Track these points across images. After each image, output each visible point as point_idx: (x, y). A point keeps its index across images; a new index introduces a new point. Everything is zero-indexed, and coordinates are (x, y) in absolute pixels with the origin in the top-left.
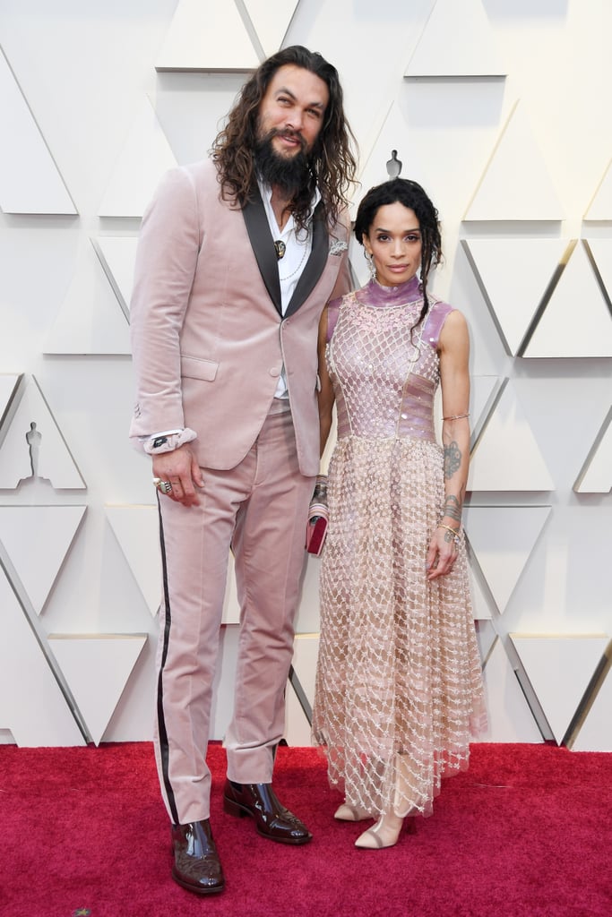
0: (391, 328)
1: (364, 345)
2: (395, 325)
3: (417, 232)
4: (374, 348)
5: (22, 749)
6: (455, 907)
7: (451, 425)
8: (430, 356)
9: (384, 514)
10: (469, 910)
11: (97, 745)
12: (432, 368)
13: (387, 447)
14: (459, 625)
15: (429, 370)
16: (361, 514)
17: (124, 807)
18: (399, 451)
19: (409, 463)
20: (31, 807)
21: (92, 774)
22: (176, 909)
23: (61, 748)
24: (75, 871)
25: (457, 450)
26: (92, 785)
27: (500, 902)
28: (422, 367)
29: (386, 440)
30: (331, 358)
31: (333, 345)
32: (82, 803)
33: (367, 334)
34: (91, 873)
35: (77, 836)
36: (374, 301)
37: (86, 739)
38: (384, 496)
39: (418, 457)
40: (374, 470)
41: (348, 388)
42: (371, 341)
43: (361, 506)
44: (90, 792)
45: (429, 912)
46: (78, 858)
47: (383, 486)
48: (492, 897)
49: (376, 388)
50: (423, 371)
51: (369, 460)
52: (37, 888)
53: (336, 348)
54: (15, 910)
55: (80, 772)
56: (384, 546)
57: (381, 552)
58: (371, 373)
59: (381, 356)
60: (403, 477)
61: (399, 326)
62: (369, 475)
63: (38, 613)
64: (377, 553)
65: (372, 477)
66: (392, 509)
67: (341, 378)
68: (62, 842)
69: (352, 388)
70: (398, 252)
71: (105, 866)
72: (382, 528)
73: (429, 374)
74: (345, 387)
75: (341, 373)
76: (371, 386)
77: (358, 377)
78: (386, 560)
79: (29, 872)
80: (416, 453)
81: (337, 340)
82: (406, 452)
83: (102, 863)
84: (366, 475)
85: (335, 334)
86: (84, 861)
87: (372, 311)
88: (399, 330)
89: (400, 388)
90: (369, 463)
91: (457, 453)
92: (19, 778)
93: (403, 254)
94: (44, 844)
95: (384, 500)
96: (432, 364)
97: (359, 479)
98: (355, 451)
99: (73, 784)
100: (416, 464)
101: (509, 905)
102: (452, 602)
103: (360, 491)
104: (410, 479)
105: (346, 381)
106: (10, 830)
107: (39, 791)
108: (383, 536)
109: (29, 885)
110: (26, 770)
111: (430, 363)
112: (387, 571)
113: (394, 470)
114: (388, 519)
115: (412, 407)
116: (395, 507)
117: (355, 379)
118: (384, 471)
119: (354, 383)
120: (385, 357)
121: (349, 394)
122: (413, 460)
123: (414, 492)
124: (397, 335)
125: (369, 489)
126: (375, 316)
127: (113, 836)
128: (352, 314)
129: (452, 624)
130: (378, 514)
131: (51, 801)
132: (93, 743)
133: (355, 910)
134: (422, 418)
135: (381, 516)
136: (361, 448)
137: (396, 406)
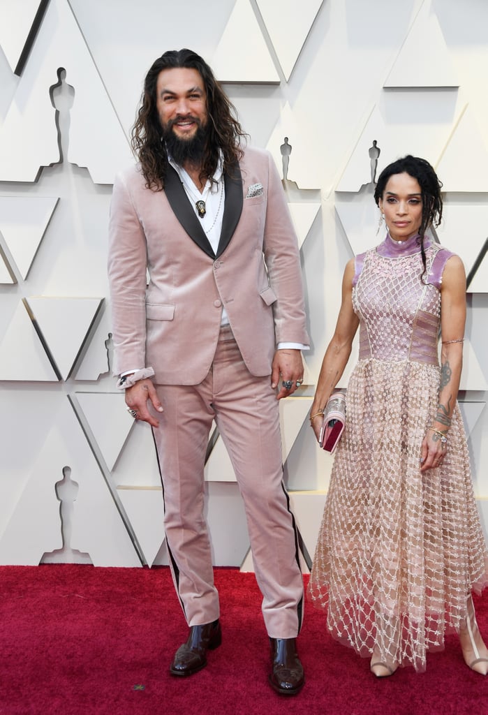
0: (403, 273)
1: (382, 288)
2: (407, 271)
3: (419, 196)
4: (390, 290)
5: (97, 568)
6: (410, 696)
7: (447, 347)
8: (435, 296)
9: (395, 421)
10: (421, 699)
11: (150, 567)
12: (437, 305)
13: (400, 369)
14: (458, 511)
15: (434, 307)
16: (379, 421)
17: (169, 612)
18: (409, 372)
19: (416, 382)
20: (103, 610)
21: (146, 588)
22: (206, 688)
23: (124, 569)
24: (134, 657)
25: (449, 368)
26: (147, 596)
27: (444, 694)
28: (429, 305)
29: (399, 363)
30: (356, 299)
31: (357, 289)
32: (139, 609)
33: (385, 279)
34: (145, 659)
35: (136, 632)
36: (390, 253)
37: (142, 562)
38: (396, 407)
39: (424, 377)
40: (388, 386)
41: (370, 322)
42: (387, 285)
43: (379, 414)
44: (144, 601)
45: (391, 699)
46: (136, 648)
47: (396, 399)
48: (437, 690)
49: (392, 322)
50: (429, 308)
51: (386, 378)
52: (107, 669)
53: (360, 291)
54: (92, 684)
55: (137, 586)
56: (394, 446)
57: (391, 451)
58: (388, 311)
59: (396, 297)
60: (411, 392)
61: (410, 272)
62: (385, 390)
63: (110, 470)
64: (388, 452)
65: (387, 391)
66: (402, 418)
67: (364, 314)
68: (125, 636)
69: (373, 322)
70: (402, 211)
71: (156, 654)
72: (393, 432)
73: (434, 310)
74: (367, 321)
75: (364, 311)
76: (388, 320)
77: (377, 313)
78: (394, 457)
79: (102, 657)
80: (423, 374)
81: (361, 285)
82: (414, 373)
83: (153, 652)
84: (382, 390)
85: (360, 280)
86: (141, 650)
87: (388, 261)
88: (410, 275)
89: (411, 322)
90: (385, 381)
91: (449, 371)
92: (95, 589)
93: (406, 213)
94: (112, 637)
95: (395, 410)
96: (437, 302)
97: (377, 393)
98: (375, 371)
99: (133, 594)
100: (422, 383)
101: (450, 696)
102: (453, 492)
103: (378, 403)
104: (417, 394)
105: (368, 316)
106: (88, 626)
107: (109, 598)
108: (393, 439)
109: (101, 666)
110: (100, 583)
111: (435, 301)
112: (396, 467)
113: (405, 386)
114: (399, 426)
115: (420, 337)
116: (405, 416)
117: (375, 314)
118: (397, 388)
119: (375, 318)
120: (399, 297)
121: (370, 326)
122: (420, 379)
123: (418, 405)
124: (408, 279)
125: (386, 401)
126: (391, 265)
127: (161, 633)
128: (373, 264)
129: (453, 510)
130: (391, 421)
131: (117, 606)
132: (147, 566)
133: (336, 694)
134: (429, 347)
135: (393, 422)
136: (379, 369)
137: (408, 336)
